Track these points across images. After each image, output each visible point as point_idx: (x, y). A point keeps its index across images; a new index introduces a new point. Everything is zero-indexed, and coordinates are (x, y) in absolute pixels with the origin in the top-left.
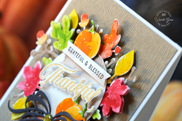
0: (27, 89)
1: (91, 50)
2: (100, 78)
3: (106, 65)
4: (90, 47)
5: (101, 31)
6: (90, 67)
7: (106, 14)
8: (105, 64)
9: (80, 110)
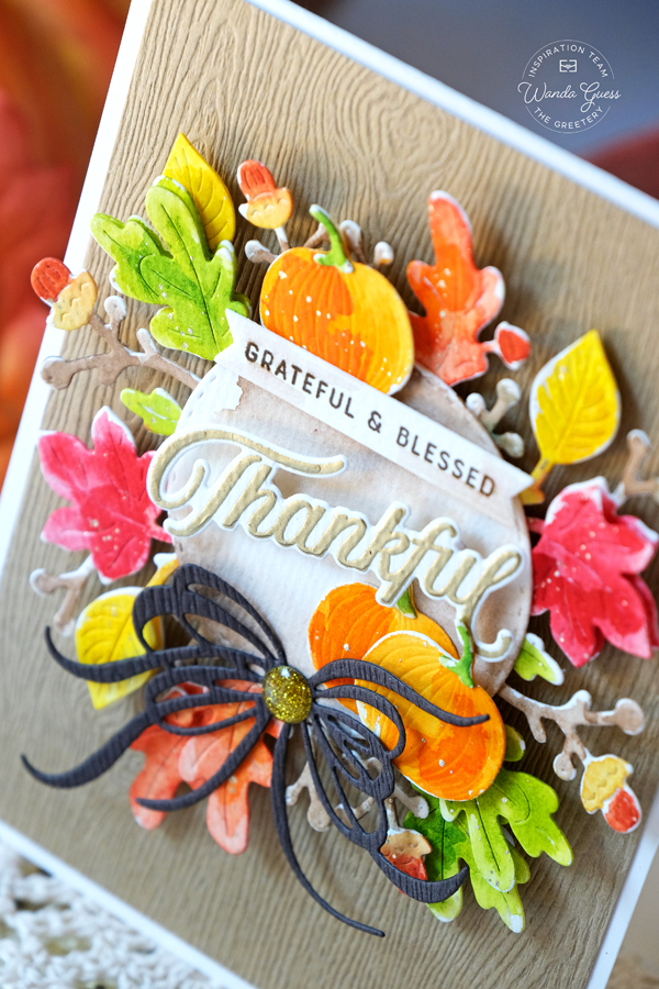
0: (108, 547)
1: (370, 353)
2: (482, 491)
3: (479, 418)
4: (358, 340)
5: (383, 252)
6: (402, 440)
7: (360, 145)
8: (472, 412)
9: (441, 650)
